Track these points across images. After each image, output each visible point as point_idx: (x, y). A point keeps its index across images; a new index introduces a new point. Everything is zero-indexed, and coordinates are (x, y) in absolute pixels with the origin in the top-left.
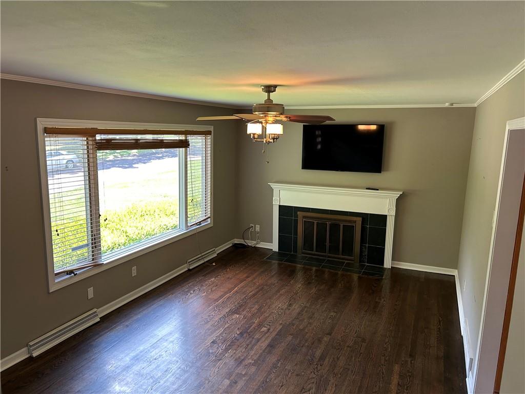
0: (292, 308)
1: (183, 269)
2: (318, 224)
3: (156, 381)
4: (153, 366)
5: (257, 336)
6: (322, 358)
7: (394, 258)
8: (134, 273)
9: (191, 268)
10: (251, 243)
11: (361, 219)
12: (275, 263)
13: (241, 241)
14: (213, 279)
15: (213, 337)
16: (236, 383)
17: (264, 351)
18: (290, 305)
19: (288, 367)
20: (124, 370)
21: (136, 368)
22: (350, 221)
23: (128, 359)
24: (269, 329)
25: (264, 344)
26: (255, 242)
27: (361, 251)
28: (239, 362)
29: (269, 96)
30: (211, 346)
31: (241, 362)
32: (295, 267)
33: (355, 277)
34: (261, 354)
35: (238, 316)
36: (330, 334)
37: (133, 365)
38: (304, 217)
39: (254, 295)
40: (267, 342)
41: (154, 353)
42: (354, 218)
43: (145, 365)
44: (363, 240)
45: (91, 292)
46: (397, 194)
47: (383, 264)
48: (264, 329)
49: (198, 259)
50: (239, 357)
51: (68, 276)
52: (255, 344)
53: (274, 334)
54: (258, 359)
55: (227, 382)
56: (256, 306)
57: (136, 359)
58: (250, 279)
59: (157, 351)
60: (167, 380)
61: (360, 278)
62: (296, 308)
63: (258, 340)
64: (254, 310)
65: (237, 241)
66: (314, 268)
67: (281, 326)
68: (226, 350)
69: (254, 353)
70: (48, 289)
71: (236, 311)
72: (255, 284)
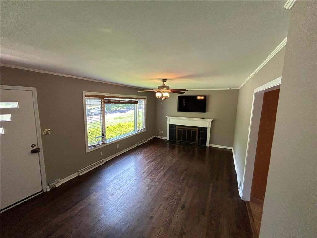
0: (173, 160)
1: (135, 146)
2: (183, 131)
3: (121, 187)
4: (121, 181)
5: (160, 171)
6: (183, 180)
7: (210, 143)
8: (118, 147)
9: (138, 145)
10: (160, 137)
11: (198, 129)
12: (168, 144)
13: (156, 137)
14: (145, 150)
15: (143, 171)
16: (150, 188)
17: (162, 176)
18: (172, 159)
19: (171, 183)
20: (110, 182)
21: (115, 181)
22: (195, 130)
23: (112, 178)
24: (164, 168)
25: (162, 174)
26: (161, 137)
27: (198, 141)
28: (152, 180)
29: (164, 83)
30: (143, 174)
31: (152, 181)
32: (175, 145)
33: (196, 150)
34: (161, 177)
35: (153, 163)
36: (186, 170)
37: (114, 180)
38: (178, 128)
39: (159, 156)
40: (163, 173)
41: (122, 176)
42: (196, 129)
43: (118, 180)
44: (199, 137)
45: (102, 153)
46: (211, 120)
47: (206, 145)
48: (162, 168)
49: (141, 142)
50: (152, 178)
51: (93, 147)
52: (159, 174)
53: (166, 170)
54: (159, 179)
55: (147, 188)
56: (160, 160)
57: (115, 178)
58: (158, 150)
59: (123, 175)
60: (125, 187)
61: (198, 150)
62: (174, 160)
63: (160, 172)
64: (159, 161)
65: (155, 136)
66: (182, 146)
67: (168, 167)
68: (148, 175)
69: (158, 177)
70: (86, 152)
71: (153, 161)
72: (160, 151)
